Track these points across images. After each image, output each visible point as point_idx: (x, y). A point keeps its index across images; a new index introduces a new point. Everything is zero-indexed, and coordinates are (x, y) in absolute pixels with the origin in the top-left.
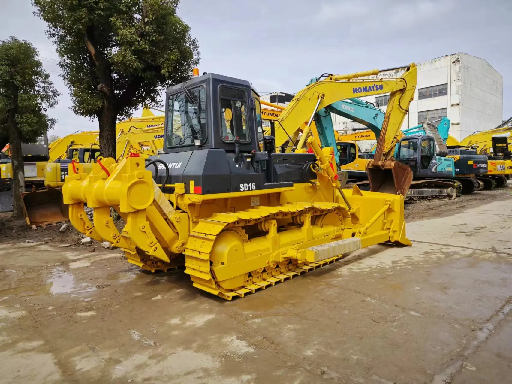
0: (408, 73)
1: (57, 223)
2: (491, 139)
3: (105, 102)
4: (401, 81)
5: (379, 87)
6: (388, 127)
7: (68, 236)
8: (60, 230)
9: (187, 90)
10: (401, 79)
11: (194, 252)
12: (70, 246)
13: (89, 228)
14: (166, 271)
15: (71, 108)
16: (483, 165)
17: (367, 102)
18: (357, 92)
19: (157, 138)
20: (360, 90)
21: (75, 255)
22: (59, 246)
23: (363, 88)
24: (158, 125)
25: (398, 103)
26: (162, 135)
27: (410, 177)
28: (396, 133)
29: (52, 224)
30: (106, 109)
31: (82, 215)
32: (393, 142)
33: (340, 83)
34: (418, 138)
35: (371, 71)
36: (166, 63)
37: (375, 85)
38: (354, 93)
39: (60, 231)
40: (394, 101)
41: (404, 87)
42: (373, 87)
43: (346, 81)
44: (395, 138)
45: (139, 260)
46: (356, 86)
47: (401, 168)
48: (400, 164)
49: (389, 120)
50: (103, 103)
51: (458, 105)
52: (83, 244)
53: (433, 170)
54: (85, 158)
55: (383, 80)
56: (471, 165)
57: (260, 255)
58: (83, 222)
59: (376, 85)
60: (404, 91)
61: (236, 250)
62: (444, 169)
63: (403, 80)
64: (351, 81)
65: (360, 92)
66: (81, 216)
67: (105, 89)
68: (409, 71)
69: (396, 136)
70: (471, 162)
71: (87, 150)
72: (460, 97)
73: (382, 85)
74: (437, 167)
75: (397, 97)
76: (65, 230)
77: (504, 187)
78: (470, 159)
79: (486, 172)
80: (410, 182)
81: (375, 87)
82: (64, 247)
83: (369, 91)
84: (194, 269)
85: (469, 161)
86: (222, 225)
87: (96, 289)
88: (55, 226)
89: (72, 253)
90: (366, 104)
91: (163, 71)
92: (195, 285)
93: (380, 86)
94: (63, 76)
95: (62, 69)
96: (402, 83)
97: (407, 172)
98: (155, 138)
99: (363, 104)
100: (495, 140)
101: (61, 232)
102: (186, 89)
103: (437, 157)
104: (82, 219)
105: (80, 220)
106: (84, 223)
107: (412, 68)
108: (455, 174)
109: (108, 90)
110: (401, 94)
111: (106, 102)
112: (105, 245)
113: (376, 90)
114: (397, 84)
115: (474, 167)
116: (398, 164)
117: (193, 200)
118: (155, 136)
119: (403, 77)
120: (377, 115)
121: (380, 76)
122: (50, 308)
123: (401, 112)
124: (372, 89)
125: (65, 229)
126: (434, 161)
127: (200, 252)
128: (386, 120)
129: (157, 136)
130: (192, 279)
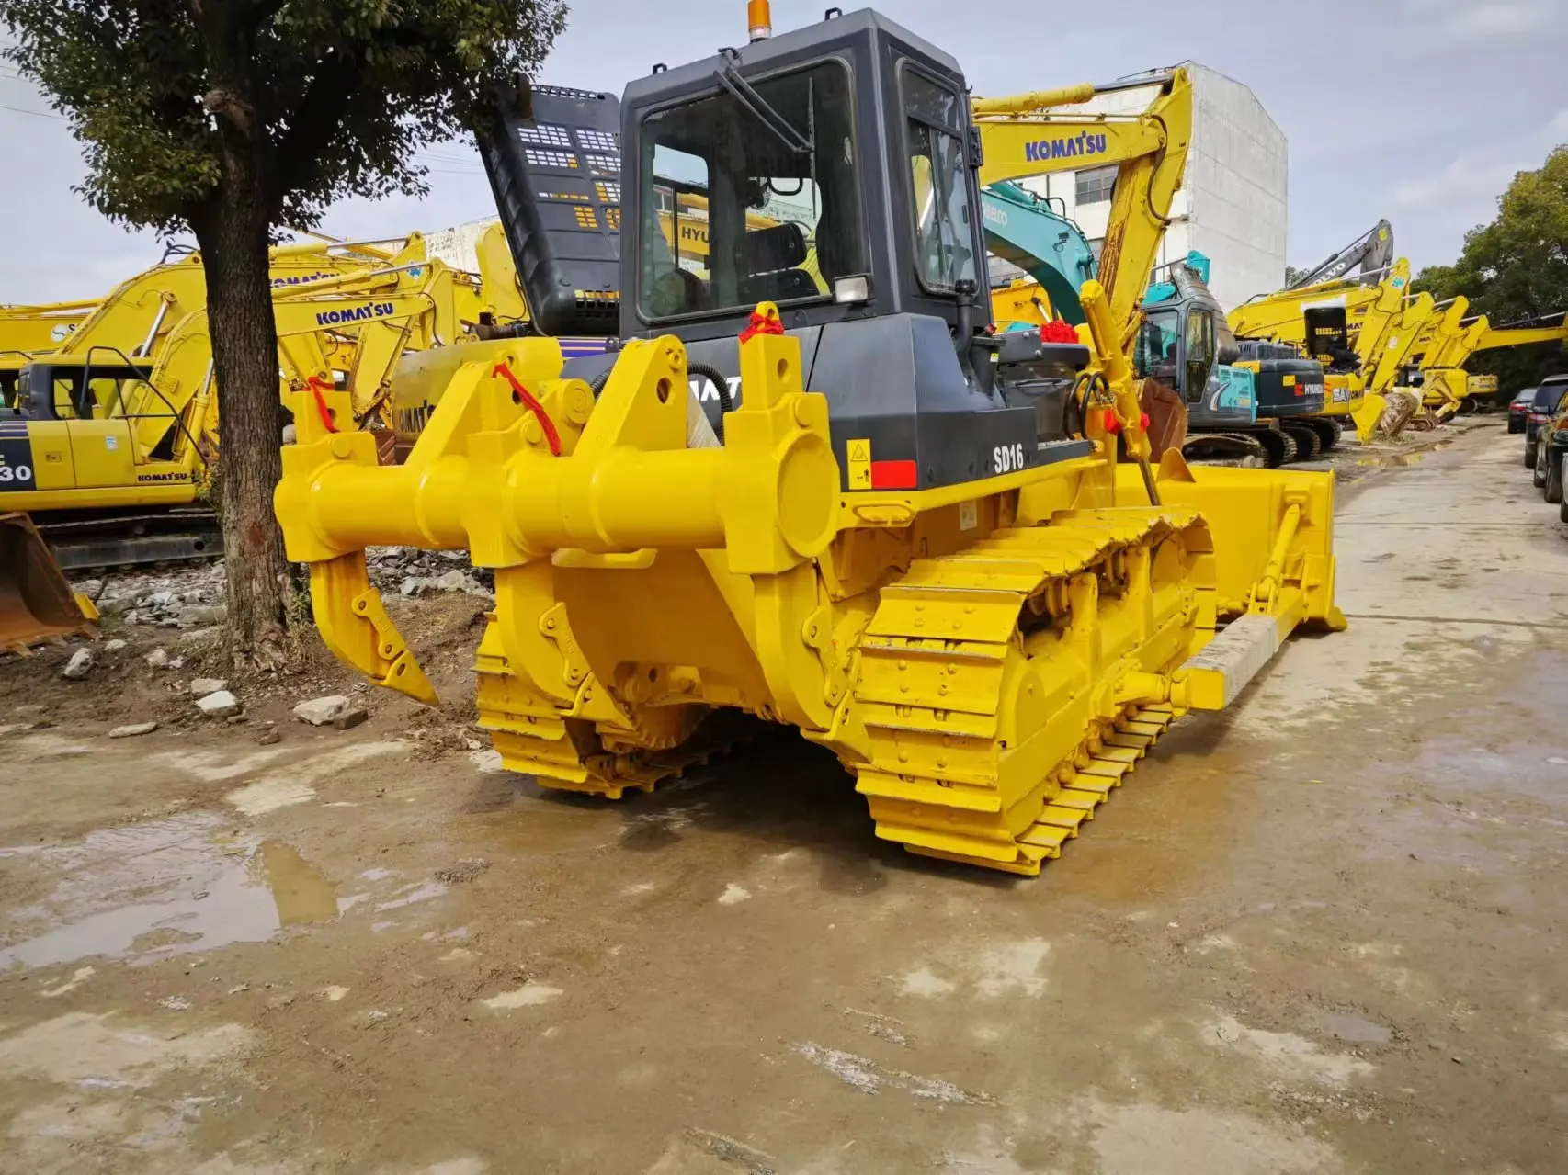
0: (1167, 99)
1: (33, 647)
2: (1303, 315)
3: (232, 164)
4: (1151, 125)
5: (1094, 142)
6: (1119, 273)
7: (121, 693)
8: (67, 671)
9: (752, 85)
10: (1151, 120)
11: (901, 711)
12: (155, 729)
13: (390, 656)
14: (651, 789)
15: (83, 190)
16: (1316, 389)
17: (1035, 194)
18: (1036, 158)
19: (328, 322)
20: (1044, 150)
21: (207, 761)
22: (111, 734)
23: (1054, 142)
24: (301, 279)
25: (1146, 198)
26: (343, 312)
27: (1181, 427)
28: (1138, 293)
29: (14, 654)
30: (232, 194)
31: (364, 603)
32: (1130, 320)
33: (990, 126)
34: (1177, 308)
35: (1072, 87)
36: (475, 11)
37: (1084, 133)
38: (1029, 159)
39: (64, 677)
40: (1133, 191)
41: (1161, 144)
42: (1079, 140)
43: (1005, 119)
44: (1136, 307)
45: (575, 760)
46: (1037, 135)
47: (1159, 399)
48: (1158, 386)
49: (1119, 250)
50: (222, 166)
51: (1185, 219)
52: (208, 717)
53: (1213, 407)
54: (57, 403)
55: (1107, 120)
56: (1291, 389)
57: (1071, 702)
58: (368, 629)
59: (1088, 135)
60: (1158, 157)
61: (1030, 691)
62: (1235, 402)
63: (1158, 123)
64: (1021, 119)
65: (1045, 156)
66: (362, 605)
67: (234, 108)
68: (1173, 94)
69: (1138, 303)
70: (1289, 381)
71: (59, 372)
72: (1191, 198)
73: (1103, 136)
74: (1219, 396)
75: (1142, 176)
76: (89, 671)
77: (1337, 451)
78: (1286, 370)
79: (1320, 407)
80: (1180, 439)
81: (1085, 140)
82: (132, 735)
83: (1069, 155)
84: (901, 776)
85: (1285, 378)
86: (1014, 601)
87: (442, 888)
88: (31, 659)
89: (189, 755)
90: (1035, 203)
91: (463, 43)
92: (882, 832)
93: (1097, 137)
94: (21, 57)
95: (13, 28)
96: (1156, 130)
97: (1175, 412)
98: (321, 323)
99: (1027, 203)
100: (1314, 318)
101: (70, 679)
102: (744, 82)
103: (1221, 367)
104: (364, 619)
105: (357, 622)
106: (374, 633)
107: (1179, 85)
108: (1257, 416)
109: (247, 113)
110: (1152, 168)
111: (237, 164)
112: (312, 713)
113: (1090, 152)
114: (1143, 133)
115: (1298, 393)
116: (1154, 389)
117: (868, 514)
118: (318, 316)
119: (1156, 113)
120: (1064, 236)
121: (1097, 105)
122: (336, 993)
123: (1151, 224)
124: (1077, 147)
125: (85, 669)
126: (1213, 379)
127: (936, 710)
128: (1109, 249)
129: (325, 314)
130: (874, 813)
